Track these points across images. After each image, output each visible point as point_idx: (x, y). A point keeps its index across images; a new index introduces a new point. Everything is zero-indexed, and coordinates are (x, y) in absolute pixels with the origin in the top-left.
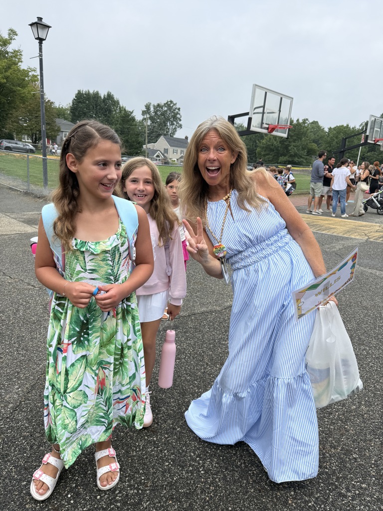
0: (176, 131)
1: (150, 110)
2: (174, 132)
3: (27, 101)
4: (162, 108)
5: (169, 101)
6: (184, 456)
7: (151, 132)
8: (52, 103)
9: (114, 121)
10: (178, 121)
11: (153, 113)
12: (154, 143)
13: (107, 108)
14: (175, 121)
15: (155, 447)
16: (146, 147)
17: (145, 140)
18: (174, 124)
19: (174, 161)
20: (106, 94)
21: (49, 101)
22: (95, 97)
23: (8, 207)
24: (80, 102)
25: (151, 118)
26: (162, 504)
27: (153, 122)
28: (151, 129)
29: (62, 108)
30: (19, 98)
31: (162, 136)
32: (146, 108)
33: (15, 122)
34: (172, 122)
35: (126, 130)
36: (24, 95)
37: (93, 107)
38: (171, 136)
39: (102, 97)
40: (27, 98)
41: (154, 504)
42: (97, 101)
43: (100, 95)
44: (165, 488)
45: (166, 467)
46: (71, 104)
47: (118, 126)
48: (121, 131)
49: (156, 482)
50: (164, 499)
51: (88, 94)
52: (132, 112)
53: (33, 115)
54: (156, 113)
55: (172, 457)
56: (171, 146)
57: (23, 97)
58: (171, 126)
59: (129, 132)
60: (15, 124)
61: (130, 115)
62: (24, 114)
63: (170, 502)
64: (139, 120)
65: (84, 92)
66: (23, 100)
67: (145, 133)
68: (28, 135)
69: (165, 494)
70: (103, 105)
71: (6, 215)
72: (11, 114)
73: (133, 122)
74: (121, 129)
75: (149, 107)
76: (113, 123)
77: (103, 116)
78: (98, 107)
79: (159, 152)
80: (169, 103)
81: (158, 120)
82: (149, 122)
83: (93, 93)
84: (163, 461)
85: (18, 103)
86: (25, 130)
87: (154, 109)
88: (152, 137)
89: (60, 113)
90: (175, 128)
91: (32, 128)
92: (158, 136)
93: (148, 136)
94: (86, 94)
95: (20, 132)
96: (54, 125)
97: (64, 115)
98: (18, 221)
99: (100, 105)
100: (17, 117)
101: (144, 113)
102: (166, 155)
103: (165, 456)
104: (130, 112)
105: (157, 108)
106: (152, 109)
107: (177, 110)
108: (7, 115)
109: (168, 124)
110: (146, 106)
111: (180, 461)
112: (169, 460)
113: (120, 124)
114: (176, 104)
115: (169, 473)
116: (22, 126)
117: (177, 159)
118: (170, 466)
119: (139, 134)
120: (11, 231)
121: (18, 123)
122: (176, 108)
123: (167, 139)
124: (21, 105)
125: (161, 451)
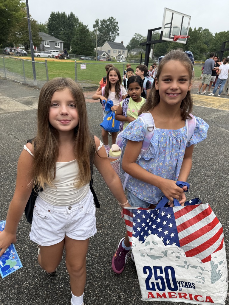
0: (115, 38)
1: (98, 24)
2: (114, 38)
3: (20, 21)
4: (106, 23)
5: (111, 17)
6: (116, 241)
7: (99, 39)
8: (36, 21)
9: (75, 32)
10: (117, 31)
11: (100, 26)
12: (102, 46)
13: (71, 24)
14: (115, 31)
15: (101, 236)
16: (96, 49)
17: (95, 45)
18: (114, 33)
19: (115, 58)
20: (70, 14)
21: (34, 20)
22: (63, 17)
23: (14, 93)
24: (53, 20)
25: (99, 30)
26: (104, 265)
27: (100, 33)
28: (99, 37)
29: (42, 24)
30: (15, 19)
31: (106, 42)
32: (96, 23)
33: (13, 35)
34: (113, 32)
35: (83, 38)
36: (18, 17)
37: (62, 23)
38: (112, 41)
39: (68, 16)
40: (20, 19)
41: (100, 265)
42: (64, 19)
43: (66, 15)
44: (106, 257)
45: (106, 247)
46: (48, 22)
47: (78, 36)
48: (80, 39)
49: (101, 254)
50: (105, 263)
51: (58, 14)
52: (87, 26)
53: (25, 30)
54: (102, 26)
55: (109, 241)
56: (112, 48)
57: (17, 18)
58: (112, 35)
59: (85, 40)
60: (14, 37)
61: (85, 28)
62: (19, 30)
63: (108, 264)
64: (91, 31)
65: (55, 13)
66: (17, 20)
67: (96, 40)
68: (22, 44)
69: (105, 260)
70: (68, 22)
71: (13, 99)
72: (11, 30)
73: (87, 33)
74: (80, 38)
75: (98, 22)
76: (75, 34)
77: (68, 29)
78: (65, 23)
79: (104, 52)
80: (111, 19)
81: (104, 31)
82: (98, 33)
83: (62, 13)
84: (105, 244)
85: (14, 22)
86: (20, 40)
87: (101, 23)
88: (100, 42)
89: (41, 28)
90: (115, 36)
91: (24, 39)
92: (104, 42)
93: (97, 42)
94: (57, 14)
95: (17, 42)
96: (38, 37)
97: (44, 29)
98: (20, 102)
99: (66, 22)
100: (14, 32)
101: (94, 26)
102: (109, 54)
103: (106, 240)
104: (85, 26)
105: (103, 22)
106: (100, 23)
107: (116, 24)
108: (8, 31)
109: (110, 33)
110: (96, 22)
111: (114, 244)
112: (108, 243)
113: (79, 35)
114: (115, 19)
115: (108, 250)
116: (18, 38)
117: (116, 57)
118: (108, 246)
119: (92, 41)
120: (16, 109)
121: (15, 36)
122: (115, 22)
123: (109, 44)
124: (16, 24)
125: (104, 238)
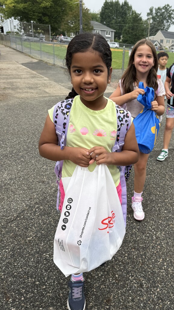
0: (170, 27)
1: (152, 12)
2: (168, 27)
3: (73, 10)
4: (161, 10)
5: (167, 4)
6: (145, 228)
7: (153, 28)
8: (89, 10)
9: (128, 21)
10: (172, 19)
11: (155, 14)
12: (154, 35)
13: (123, 12)
14: (170, 19)
15: (129, 220)
16: (148, 38)
17: (148, 34)
18: (169, 22)
19: (167, 48)
20: (124, 2)
21: (87, 9)
22: (116, 5)
23: (60, 79)
24: (106, 9)
25: (153, 18)
26: (129, 250)
27: (154, 21)
28: (152, 26)
29: (95, 13)
30: (69, 8)
31: (160, 31)
32: (150, 11)
33: (66, 24)
34: (167, 20)
35: (135, 27)
36: (71, 5)
37: (115, 12)
38: (166, 30)
39: (121, 4)
40: (73, 7)
41: (124, 249)
42: (117, 7)
43: (119, 3)
44: (132, 242)
45: (133, 232)
46: (101, 10)
47: (130, 24)
48: (132, 28)
49: (127, 239)
50: (130, 248)
51: (112, 3)
52: (140, 14)
53: (77, 19)
54: (156, 14)
55: (138, 227)
56: (165, 37)
57: (71, 7)
58: (167, 24)
59: (137, 28)
60: (66, 25)
61: (138, 16)
62: (72, 19)
63: (134, 250)
64: (145, 20)
65: (109, 1)
66: (71, 9)
67: (148, 29)
68: (74, 33)
69: (131, 245)
70: (121, 10)
71: (59, 84)
72: (64, 19)
73: (140, 21)
74: (132, 26)
75: (152, 10)
76: (127, 22)
77: (121, 18)
78: (118, 12)
79: (157, 42)
80: (167, 6)
81: (158, 19)
82: (151, 21)
83: (115, 1)
84: (133, 228)
85: (68, 11)
86: (72, 29)
87: (156, 11)
88: (152, 32)
89: (94, 17)
90: (169, 25)
91: (76, 28)
92: (157, 31)
93: (150, 31)
94: (110, 3)
95: (69, 31)
96: (90, 25)
97: (96, 18)
98: (65, 88)
99: (119, 10)
100: (67, 21)
101: (148, 14)
102: (161, 44)
103: (134, 226)
104: (139, 14)
105: (158, 10)
106: (154, 11)
107: (172, 11)
108: (61, 19)
109: (165, 22)
110: (150, 10)
111: (142, 230)
112: (136, 228)
113: (132, 23)
114: (171, 6)
115: (135, 235)
116: (70, 27)
117: (169, 47)
118: (136, 231)
119: (144, 30)
120: (61, 94)
121: (68, 25)
122: (171, 10)
123: (163, 33)
124: (70, 12)
125: (132, 223)
